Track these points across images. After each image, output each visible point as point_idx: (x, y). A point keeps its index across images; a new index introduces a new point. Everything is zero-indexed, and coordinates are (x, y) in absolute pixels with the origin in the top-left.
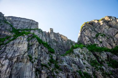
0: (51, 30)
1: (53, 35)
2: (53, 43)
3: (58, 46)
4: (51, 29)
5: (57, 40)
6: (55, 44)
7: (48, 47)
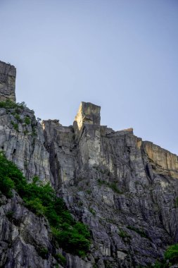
0: (89, 111)
1: (97, 144)
2: (96, 188)
3: (125, 208)
4: (86, 106)
5: (120, 174)
6: (108, 197)
7: (54, 215)
